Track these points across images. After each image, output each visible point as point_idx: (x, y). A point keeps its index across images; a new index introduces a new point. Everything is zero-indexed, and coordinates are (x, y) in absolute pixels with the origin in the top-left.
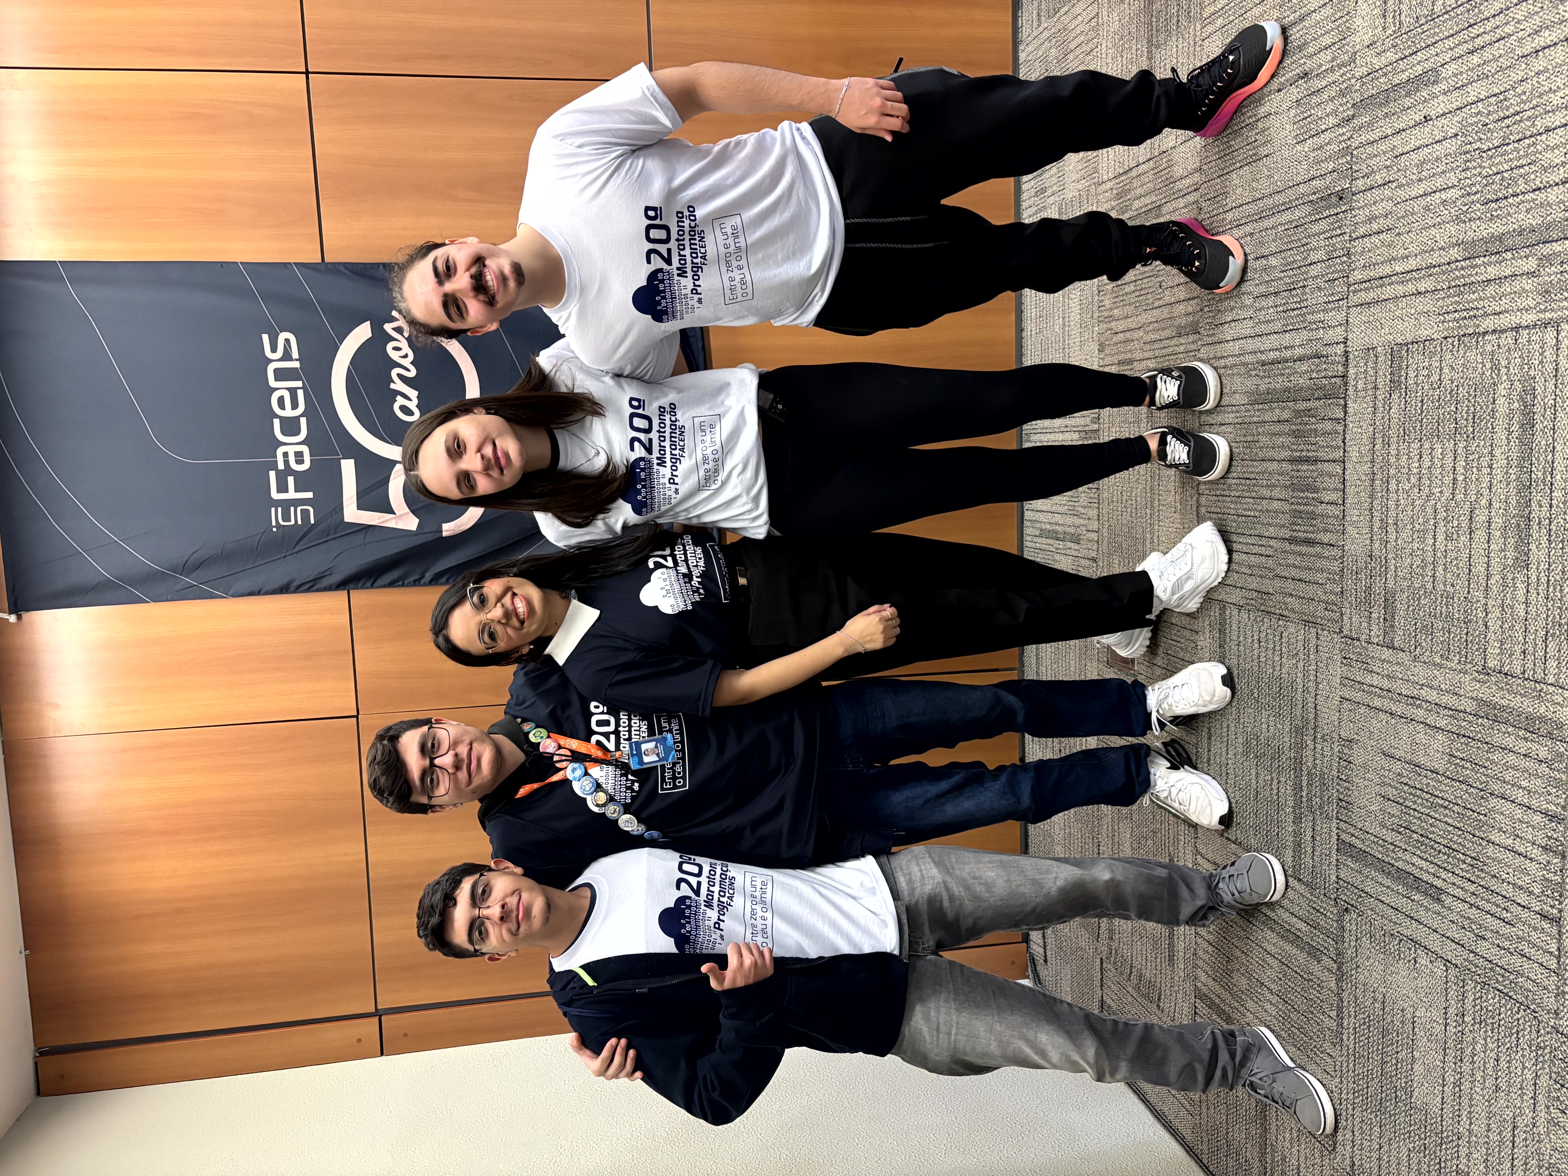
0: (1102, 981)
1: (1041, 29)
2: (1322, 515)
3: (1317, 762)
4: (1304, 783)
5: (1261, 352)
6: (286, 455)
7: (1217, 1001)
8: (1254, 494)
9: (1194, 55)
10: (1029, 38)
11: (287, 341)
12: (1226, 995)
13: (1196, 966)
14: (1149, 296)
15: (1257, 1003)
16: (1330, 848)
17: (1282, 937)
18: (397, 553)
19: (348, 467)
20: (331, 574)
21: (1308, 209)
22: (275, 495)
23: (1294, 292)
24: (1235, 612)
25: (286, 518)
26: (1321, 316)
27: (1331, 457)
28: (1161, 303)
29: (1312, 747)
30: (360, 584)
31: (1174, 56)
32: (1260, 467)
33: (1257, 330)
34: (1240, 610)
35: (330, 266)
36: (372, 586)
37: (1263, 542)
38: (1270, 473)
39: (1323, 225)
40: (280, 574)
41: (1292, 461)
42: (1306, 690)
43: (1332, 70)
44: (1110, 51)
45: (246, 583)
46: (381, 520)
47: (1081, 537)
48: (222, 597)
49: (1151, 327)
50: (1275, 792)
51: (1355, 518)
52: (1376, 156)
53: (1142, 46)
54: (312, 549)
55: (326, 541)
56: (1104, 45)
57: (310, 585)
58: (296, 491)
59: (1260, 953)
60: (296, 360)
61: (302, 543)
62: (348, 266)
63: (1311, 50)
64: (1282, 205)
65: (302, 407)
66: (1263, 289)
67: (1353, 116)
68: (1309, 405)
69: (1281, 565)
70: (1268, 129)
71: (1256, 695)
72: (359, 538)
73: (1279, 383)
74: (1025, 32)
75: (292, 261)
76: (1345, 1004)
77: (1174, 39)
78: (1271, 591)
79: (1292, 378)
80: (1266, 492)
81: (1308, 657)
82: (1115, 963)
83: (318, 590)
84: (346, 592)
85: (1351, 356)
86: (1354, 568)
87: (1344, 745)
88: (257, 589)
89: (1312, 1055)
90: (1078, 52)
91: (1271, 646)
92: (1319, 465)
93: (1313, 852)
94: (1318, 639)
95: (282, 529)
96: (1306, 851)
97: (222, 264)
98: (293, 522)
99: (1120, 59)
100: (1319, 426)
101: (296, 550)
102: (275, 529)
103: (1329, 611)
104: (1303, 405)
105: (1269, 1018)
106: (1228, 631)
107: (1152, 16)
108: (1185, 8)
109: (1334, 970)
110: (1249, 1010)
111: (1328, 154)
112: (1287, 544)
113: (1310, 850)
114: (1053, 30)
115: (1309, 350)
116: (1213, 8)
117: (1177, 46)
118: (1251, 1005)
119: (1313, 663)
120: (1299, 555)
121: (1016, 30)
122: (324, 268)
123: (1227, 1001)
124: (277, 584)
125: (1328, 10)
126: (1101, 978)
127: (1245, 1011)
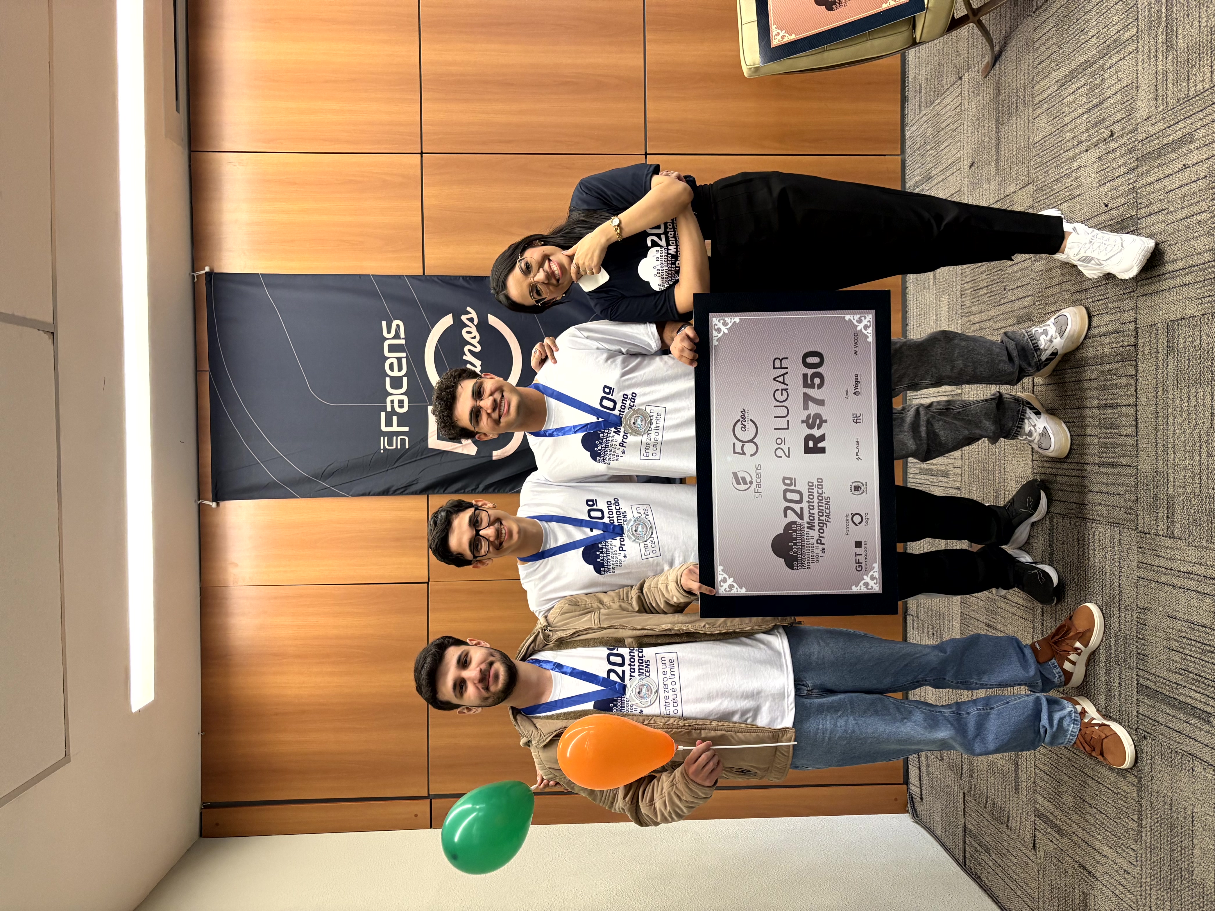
0: (964, 811)
1: (921, 115)
2: (1122, 445)
3: (1121, 626)
4: (1113, 643)
6: (392, 402)
7: (1051, 818)
9: (1028, 129)
10: (913, 122)
11: (398, 326)
12: (1057, 813)
13: (1035, 792)
14: (997, 296)
15: (1080, 816)
16: (1132, 690)
18: (462, 470)
20: (417, 483)
22: (384, 428)
23: (1099, 288)
24: (1060, 520)
25: (390, 443)
26: (1118, 304)
27: (1127, 402)
28: (1005, 300)
29: (1118, 615)
30: (436, 491)
31: (1014, 130)
32: (1077, 413)
34: (1064, 518)
35: (428, 277)
36: (444, 492)
37: (1081, 467)
38: (1084, 417)
40: (383, 482)
41: (1099, 407)
42: (1112, 574)
43: (1122, 136)
44: (969, 128)
45: (361, 488)
46: (452, 447)
47: (950, 472)
48: (344, 496)
49: (998, 318)
51: (1145, 446)
52: (1153, 193)
53: (992, 124)
54: (405, 466)
55: (415, 461)
56: (965, 124)
57: (402, 490)
58: (397, 426)
60: (403, 339)
61: (400, 460)
62: (440, 278)
63: (1108, 123)
65: (404, 370)
66: (1078, 287)
67: (1137, 166)
68: (1111, 366)
69: (1093, 483)
70: (1080, 177)
71: (1076, 580)
72: (437, 459)
73: (1090, 353)
74: (910, 118)
75: (404, 274)
76: (1144, 808)
77: (1014, 118)
78: (1086, 502)
79: (1099, 349)
80: (1081, 431)
81: (1114, 548)
82: (974, 795)
83: (409, 494)
84: (426, 497)
85: (1140, 331)
86: (1145, 481)
87: (1140, 613)
88: (367, 491)
89: (1120, 851)
90: (947, 130)
91: (1087, 542)
92: (1119, 409)
93: (1119, 695)
94: (1120, 535)
95: (387, 452)
96: (1115, 695)
97: (360, 276)
98: (394, 447)
99: (977, 133)
100: (1119, 381)
101: (395, 466)
102: (382, 451)
103: (1127, 514)
104: (1107, 367)
105: (1089, 827)
106: (1055, 534)
107: (999, 104)
108: (1021, 98)
109: (1135, 784)
110: (1074, 822)
111: (1121, 192)
112: (1097, 467)
113: (1117, 694)
114: (929, 116)
115: (1110, 328)
116: (1041, 98)
117: (1016, 123)
118: (1075, 817)
119: (1118, 552)
120: (1106, 475)
121: (903, 116)
122: (424, 279)
123: (1058, 817)
124: (381, 489)
125: (1119, 97)
126: (964, 809)
127: (1072, 823)
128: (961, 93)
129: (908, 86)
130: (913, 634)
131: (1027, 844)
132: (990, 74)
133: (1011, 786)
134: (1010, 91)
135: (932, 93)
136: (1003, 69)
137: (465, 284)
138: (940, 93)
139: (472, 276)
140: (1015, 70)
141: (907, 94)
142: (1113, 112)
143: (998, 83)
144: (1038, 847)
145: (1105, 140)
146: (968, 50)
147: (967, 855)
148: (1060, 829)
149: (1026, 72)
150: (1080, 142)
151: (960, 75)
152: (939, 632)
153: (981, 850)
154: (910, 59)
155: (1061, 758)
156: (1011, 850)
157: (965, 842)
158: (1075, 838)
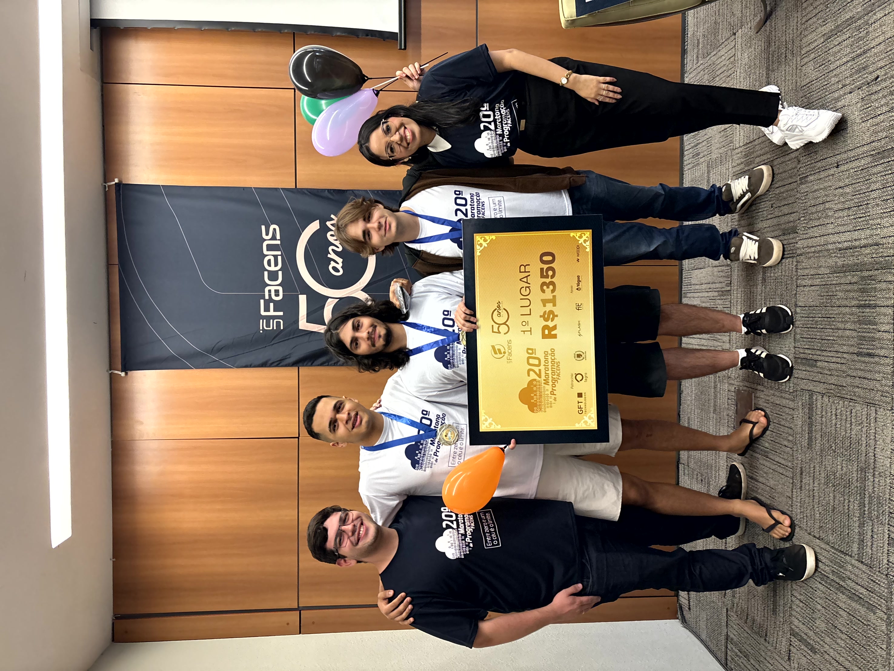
0: (727, 623)
1: (699, 64)
2: (880, 339)
3: (875, 489)
4: (867, 502)
5: (839, 243)
6: (270, 291)
7: (805, 637)
8: (833, 327)
10: (691, 70)
11: (275, 229)
12: (811, 633)
13: (791, 615)
14: (765, 212)
15: (832, 639)
16: (883, 542)
17: (850, 598)
19: (303, 299)
20: (290, 358)
21: (869, 159)
22: (263, 313)
23: (861, 207)
24: (820, 397)
25: (268, 325)
26: (879, 220)
27: (885, 304)
28: (772, 216)
29: (872, 480)
30: (305, 363)
31: (783, 76)
32: (836, 310)
33: (836, 230)
34: (823, 397)
35: (299, 190)
36: (311, 365)
37: (839, 355)
38: (844, 314)
39: (880, 168)
40: (262, 356)
41: (859, 306)
42: (868, 445)
43: (885, 80)
44: (742, 75)
45: (244, 360)
46: (319, 329)
48: (231, 368)
49: (765, 230)
50: (847, 507)
53: (763, 71)
54: (281, 342)
55: (289, 339)
56: (738, 72)
57: (277, 363)
58: (274, 311)
59: (835, 608)
60: (279, 240)
61: (275, 339)
62: (309, 190)
63: (871, 69)
64: (853, 157)
65: (280, 265)
66: (840, 206)
68: (871, 273)
69: (851, 369)
71: (833, 448)
72: (306, 338)
73: (851, 261)
74: (688, 67)
75: (280, 187)
77: (783, 66)
78: (844, 385)
79: (860, 258)
80: (840, 325)
81: (870, 424)
82: (736, 612)
83: (282, 366)
84: (297, 368)
88: (249, 364)
90: (722, 76)
91: (844, 418)
92: (878, 309)
93: (872, 545)
94: (876, 414)
95: (265, 331)
97: (244, 188)
98: (271, 328)
99: (748, 79)
100: (878, 286)
101: (272, 343)
102: (261, 332)
103: (884, 397)
104: (866, 274)
105: (839, 649)
106: (814, 409)
107: (769, 54)
108: (790, 49)
109: (885, 619)
110: (826, 643)
111: (883, 127)
112: (856, 356)
113: (869, 544)
114: (706, 65)
115: (870, 241)
116: (808, 49)
117: (785, 70)
118: (828, 640)
119: (873, 428)
120: (864, 363)
121: (683, 65)
122: (296, 191)
123: (812, 637)
124: (261, 362)
125: (882, 47)
126: (727, 621)
127: (824, 644)
128: (735, 46)
129: (687, 41)
130: (684, 479)
131: (783, 656)
132: (762, 30)
133: (769, 608)
134: (780, 44)
135: (709, 47)
136: (773, 26)
137: (330, 196)
138: (716, 46)
139: (335, 190)
140: (785, 27)
141: (686, 48)
142: (876, 60)
143: (768, 37)
144: (793, 659)
145: (868, 84)
146: (742, 11)
147: (729, 658)
148: (813, 646)
149: (795, 27)
150: (844, 86)
151: (735, 32)
152: (707, 479)
153: (741, 655)
154: (689, 20)
155: (815, 590)
156: (768, 658)
157: (727, 648)
158: (827, 657)
